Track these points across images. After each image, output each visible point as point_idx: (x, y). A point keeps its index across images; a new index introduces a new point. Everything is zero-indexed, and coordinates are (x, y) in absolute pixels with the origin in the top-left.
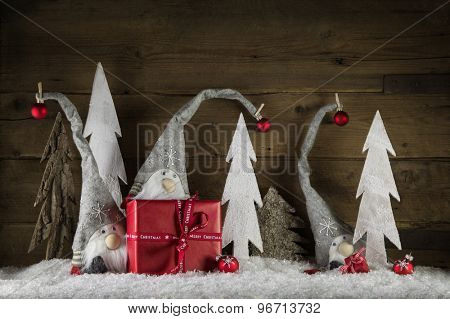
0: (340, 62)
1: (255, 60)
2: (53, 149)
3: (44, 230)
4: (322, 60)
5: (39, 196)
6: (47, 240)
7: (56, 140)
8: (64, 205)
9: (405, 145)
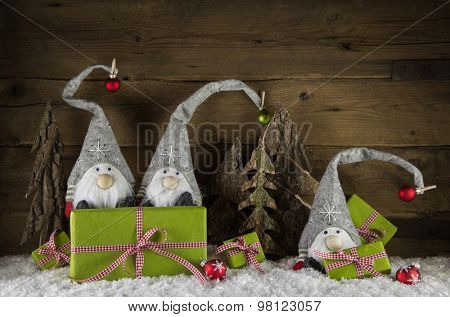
0: (347, 47)
1: (258, 44)
2: (44, 139)
3: (36, 222)
4: (327, 45)
5: (30, 188)
6: (39, 231)
7: (47, 130)
8: (56, 196)
9: (413, 133)
